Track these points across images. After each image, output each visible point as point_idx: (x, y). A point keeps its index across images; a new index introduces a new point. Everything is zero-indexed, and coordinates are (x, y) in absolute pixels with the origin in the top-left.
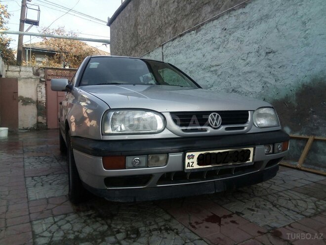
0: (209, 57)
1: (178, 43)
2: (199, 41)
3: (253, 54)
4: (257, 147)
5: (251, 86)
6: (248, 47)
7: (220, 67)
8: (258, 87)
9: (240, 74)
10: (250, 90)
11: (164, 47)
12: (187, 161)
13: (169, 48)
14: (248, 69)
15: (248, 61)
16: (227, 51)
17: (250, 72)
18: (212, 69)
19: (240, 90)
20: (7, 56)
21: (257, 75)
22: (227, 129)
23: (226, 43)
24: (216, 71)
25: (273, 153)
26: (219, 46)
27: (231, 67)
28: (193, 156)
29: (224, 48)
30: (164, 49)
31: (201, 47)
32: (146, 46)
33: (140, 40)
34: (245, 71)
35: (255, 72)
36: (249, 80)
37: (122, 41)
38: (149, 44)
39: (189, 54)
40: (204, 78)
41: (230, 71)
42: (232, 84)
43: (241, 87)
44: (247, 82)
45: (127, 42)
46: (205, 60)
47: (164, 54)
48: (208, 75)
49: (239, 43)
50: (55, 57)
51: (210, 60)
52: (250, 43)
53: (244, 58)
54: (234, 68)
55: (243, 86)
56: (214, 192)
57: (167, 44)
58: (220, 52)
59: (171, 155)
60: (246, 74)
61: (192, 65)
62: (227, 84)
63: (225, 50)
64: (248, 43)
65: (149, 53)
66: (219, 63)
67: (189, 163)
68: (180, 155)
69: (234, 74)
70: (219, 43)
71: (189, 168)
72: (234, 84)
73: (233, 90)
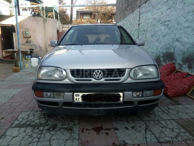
0: (164, 14)
1: (148, 5)
2: (159, 3)
3: (191, 13)
4: (125, 93)
5: (188, 38)
6: (188, 8)
7: (170, 22)
8: (192, 39)
9: (182, 28)
10: (187, 41)
11: (141, 7)
12: (75, 97)
13: (143, 8)
14: (187, 24)
15: (187, 18)
16: (175, 10)
17: (188, 27)
18: (166, 23)
19: (180, 40)
20: (65, 18)
21: (192, 30)
22: (106, 80)
23: (175, 4)
24: (168, 25)
25: (142, 97)
26: (171, 6)
27: (177, 23)
28: (79, 95)
29: (174, 8)
30: (141, 9)
31: (161, 7)
32: (132, 7)
33: (129, 3)
34: (184, 26)
35: (191, 27)
36: (187, 33)
37: (121, 3)
38: (134, 5)
39: (154, 13)
40: (160, 30)
41: (176, 26)
42: (177, 36)
43: (181, 38)
44: (186, 34)
45: (123, 4)
46: (162, 17)
47: (141, 12)
48: (164, 27)
49: (183, 5)
50: (92, 16)
51: (165, 17)
52: (189, 5)
53: (185, 16)
54: (178, 24)
55: (183, 37)
56: (97, 115)
57: (142, 5)
58: (171, 11)
59: (66, 94)
60: (185, 28)
61: (154, 21)
62: (173, 35)
63: (174, 9)
64: (188, 5)
65: (133, 11)
66: (170, 19)
67: (76, 99)
68: (71, 94)
69: (178, 28)
70: (171, 4)
71: (76, 101)
72: (178, 35)
73: (177, 40)
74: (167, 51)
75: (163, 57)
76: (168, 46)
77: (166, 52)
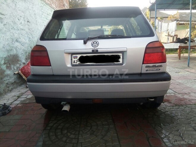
41: (12, 24)
42: (15, 35)
53: (19, 18)
73: (16, 40)
74: (9, 54)
75: (5, 64)
76: (8, 48)
77: (8, 56)
